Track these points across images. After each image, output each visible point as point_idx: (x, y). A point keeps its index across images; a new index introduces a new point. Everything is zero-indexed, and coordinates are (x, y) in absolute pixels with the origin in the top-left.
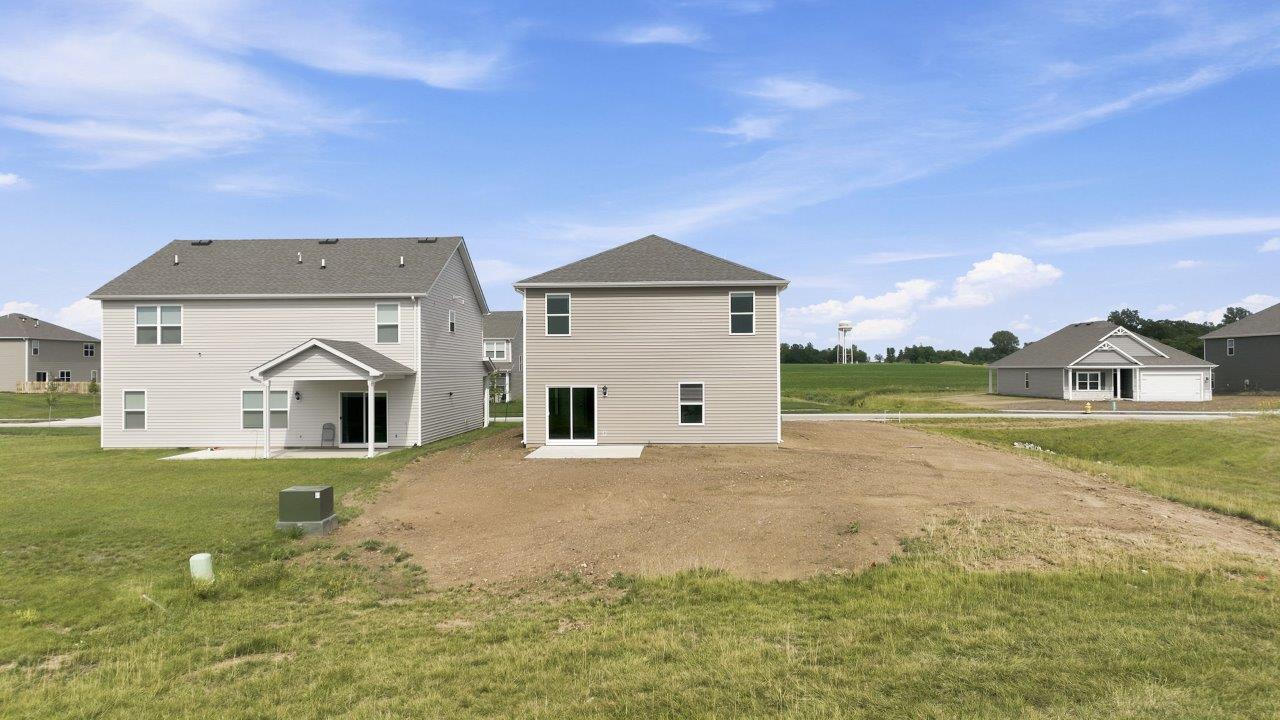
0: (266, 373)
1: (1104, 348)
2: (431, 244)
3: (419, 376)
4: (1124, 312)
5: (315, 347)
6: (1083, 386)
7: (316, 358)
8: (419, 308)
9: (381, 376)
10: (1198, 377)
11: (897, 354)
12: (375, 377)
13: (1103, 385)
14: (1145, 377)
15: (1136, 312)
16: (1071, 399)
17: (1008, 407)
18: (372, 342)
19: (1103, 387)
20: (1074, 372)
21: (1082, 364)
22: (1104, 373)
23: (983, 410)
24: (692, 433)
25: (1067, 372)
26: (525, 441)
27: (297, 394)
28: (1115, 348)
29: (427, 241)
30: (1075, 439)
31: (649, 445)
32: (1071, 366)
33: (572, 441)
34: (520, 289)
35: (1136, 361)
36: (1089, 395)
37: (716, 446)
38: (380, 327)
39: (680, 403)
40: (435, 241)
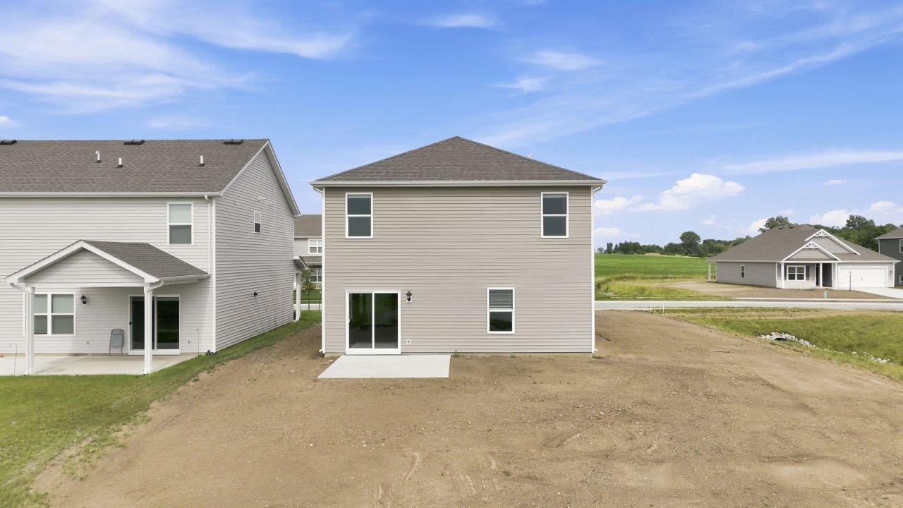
0: (28, 279)
1: (810, 247)
2: (236, 146)
3: (214, 278)
4: (778, 219)
5: (83, 250)
6: (792, 277)
7: (84, 262)
8: (214, 208)
9: (160, 282)
10: (884, 270)
11: (613, 247)
12: (152, 284)
13: (808, 276)
14: (842, 270)
15: (787, 218)
16: (783, 287)
17: (737, 294)
18: (162, 243)
19: (808, 279)
20: (786, 264)
21: (792, 260)
22: (808, 266)
23: (718, 298)
24: (501, 342)
25: (779, 266)
26: (323, 350)
27: (83, 297)
28: (819, 247)
29: (232, 143)
30: (825, 329)
31: (455, 356)
32: (784, 261)
33: (373, 350)
34: (317, 187)
35: (835, 257)
36: (796, 284)
37: (527, 355)
38: (172, 228)
39: (489, 310)
40: (240, 142)
